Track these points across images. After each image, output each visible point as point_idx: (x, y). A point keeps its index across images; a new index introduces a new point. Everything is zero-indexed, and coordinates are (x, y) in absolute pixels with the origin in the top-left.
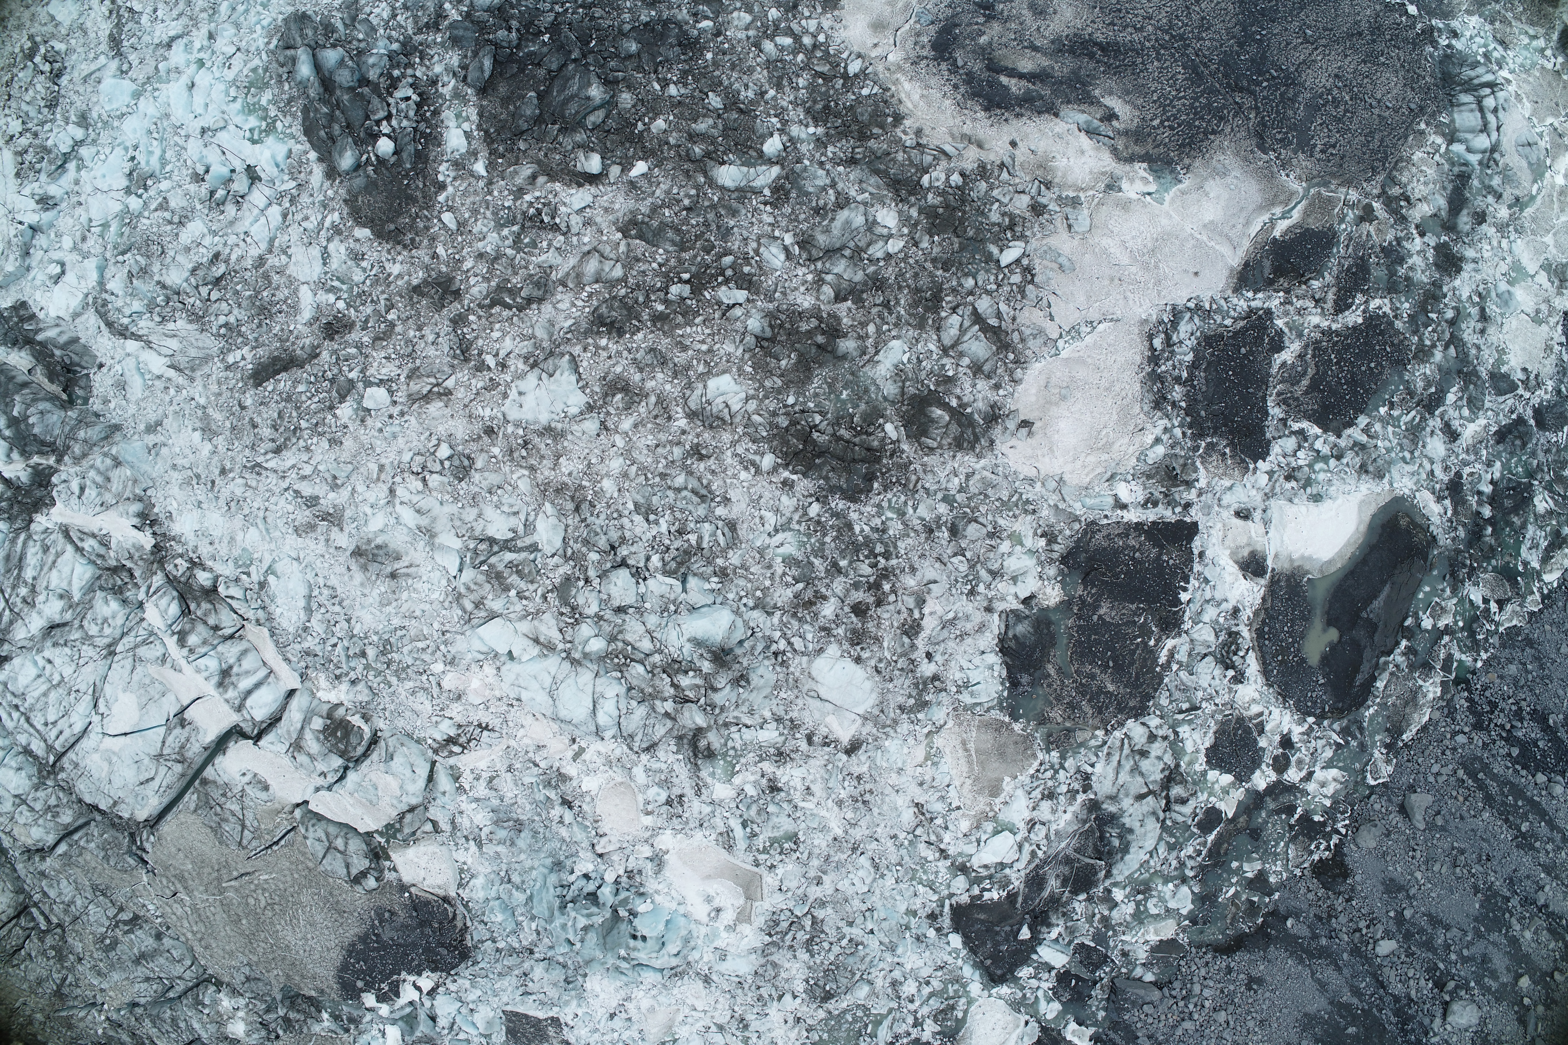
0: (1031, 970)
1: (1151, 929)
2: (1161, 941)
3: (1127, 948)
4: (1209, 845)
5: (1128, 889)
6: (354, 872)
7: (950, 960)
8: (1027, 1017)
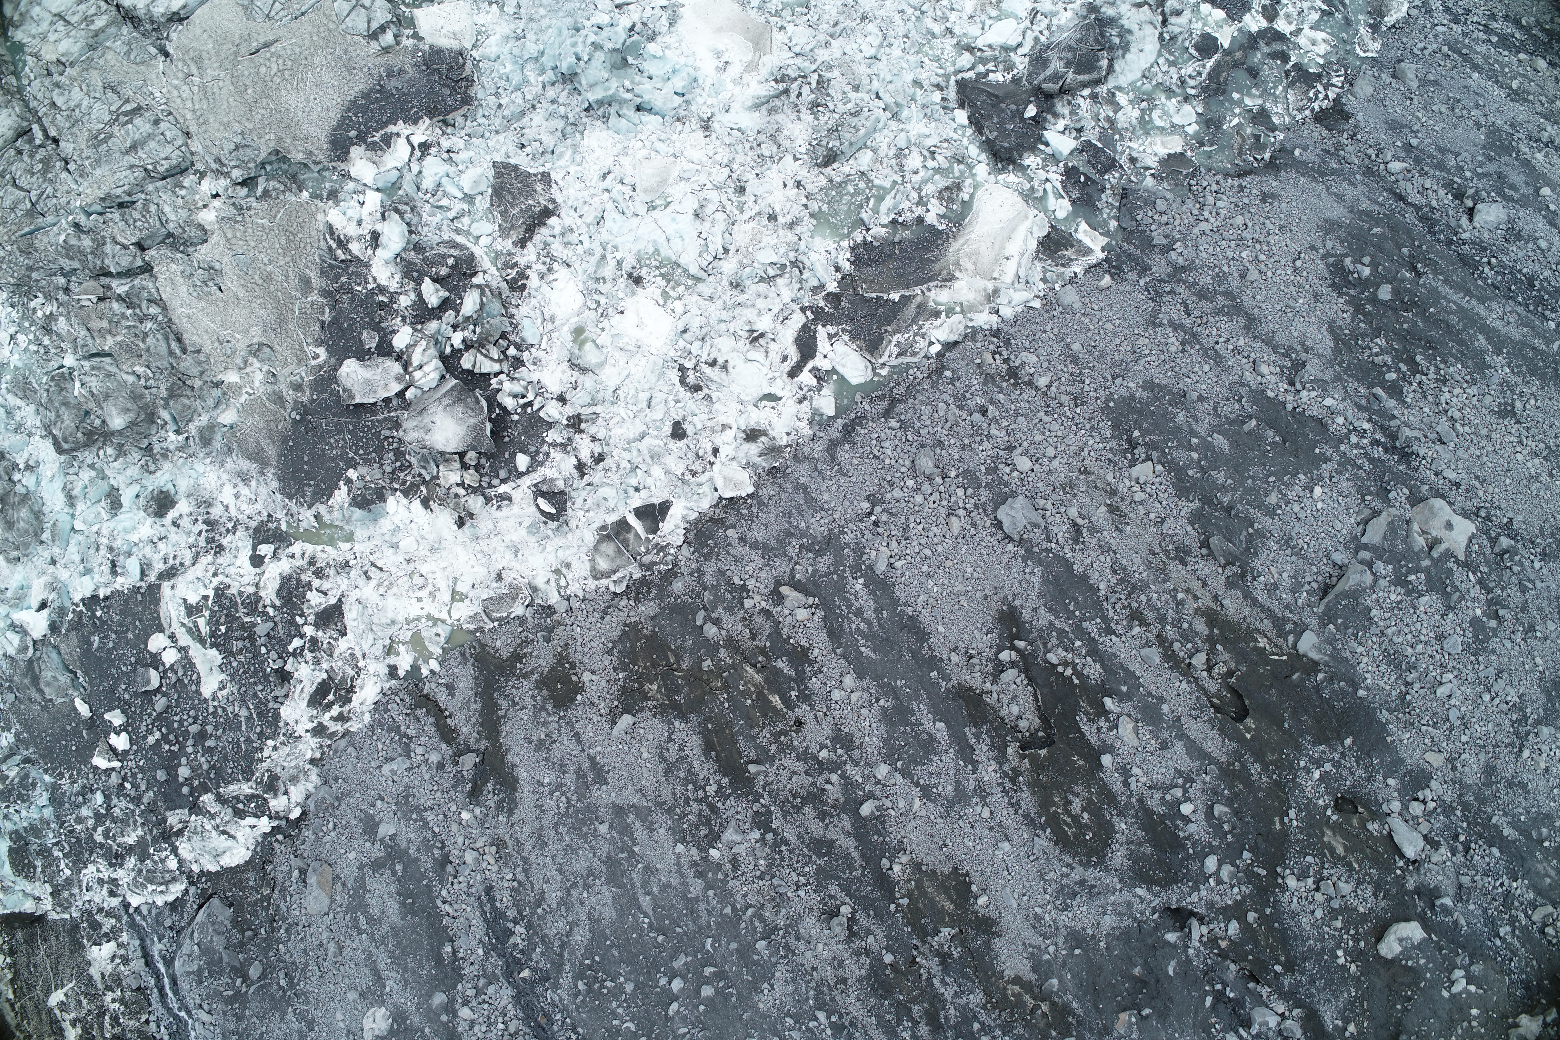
0: (1038, 160)
1: (1158, 140)
2: (1169, 155)
3: (1135, 155)
4: (1208, 69)
5: (1132, 95)
6: (375, 25)
7: (956, 137)
8: (1036, 212)
